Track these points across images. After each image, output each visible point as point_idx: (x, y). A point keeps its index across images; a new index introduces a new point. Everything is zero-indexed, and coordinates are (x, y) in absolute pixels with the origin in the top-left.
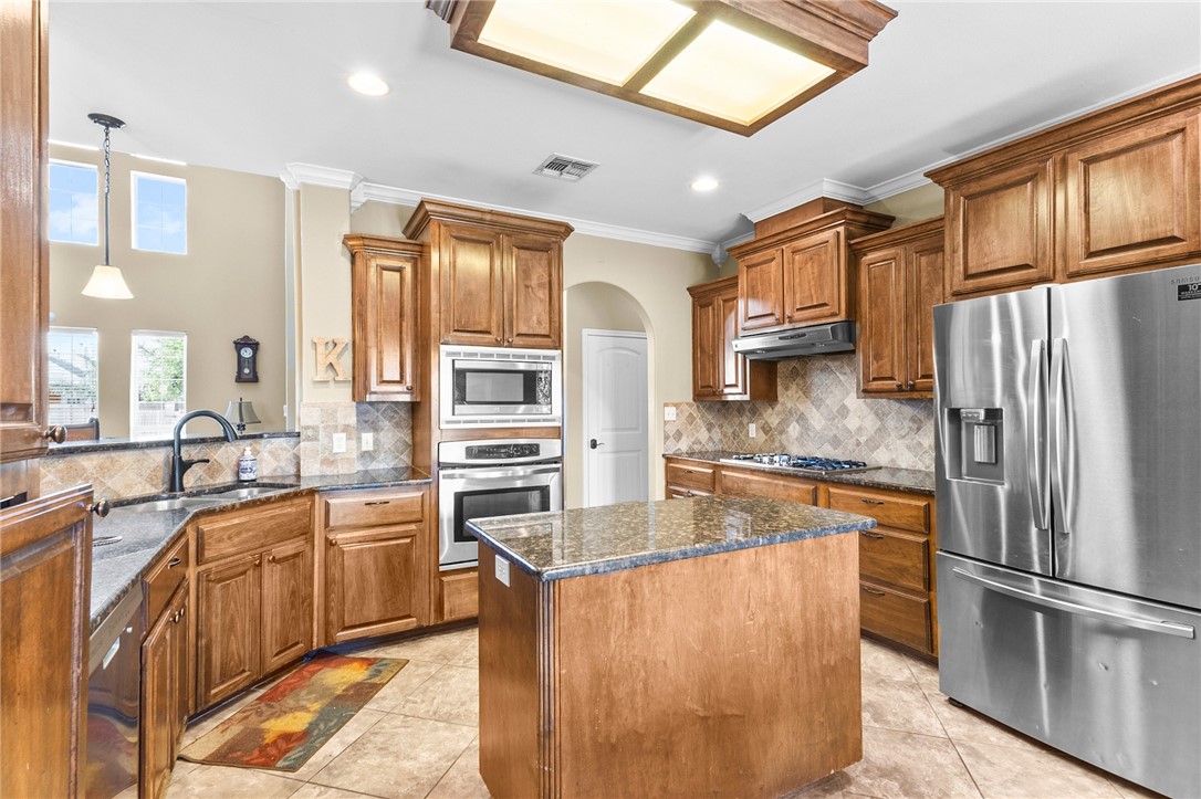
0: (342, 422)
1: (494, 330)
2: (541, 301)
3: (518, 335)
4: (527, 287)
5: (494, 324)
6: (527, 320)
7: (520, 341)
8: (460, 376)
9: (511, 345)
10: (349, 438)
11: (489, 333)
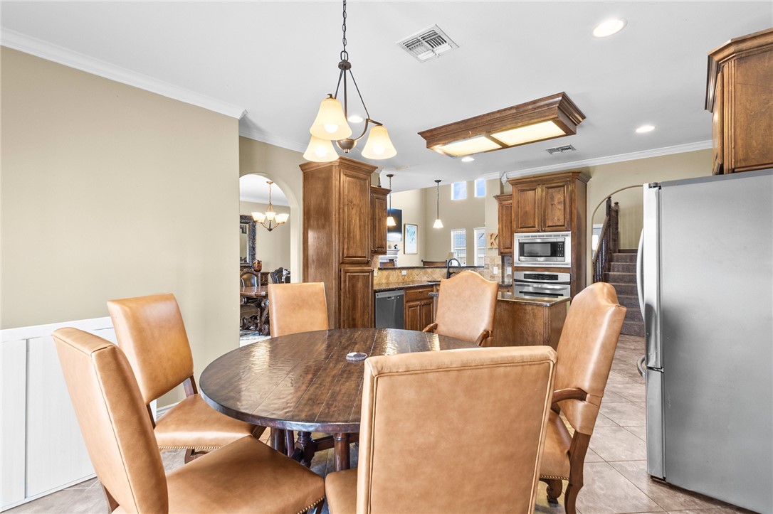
0: (497, 263)
1: (537, 226)
2: (560, 210)
3: (549, 226)
4: (552, 205)
5: (536, 224)
6: (553, 219)
7: (549, 229)
8: (522, 245)
9: (544, 231)
10: (499, 269)
11: (535, 227)
